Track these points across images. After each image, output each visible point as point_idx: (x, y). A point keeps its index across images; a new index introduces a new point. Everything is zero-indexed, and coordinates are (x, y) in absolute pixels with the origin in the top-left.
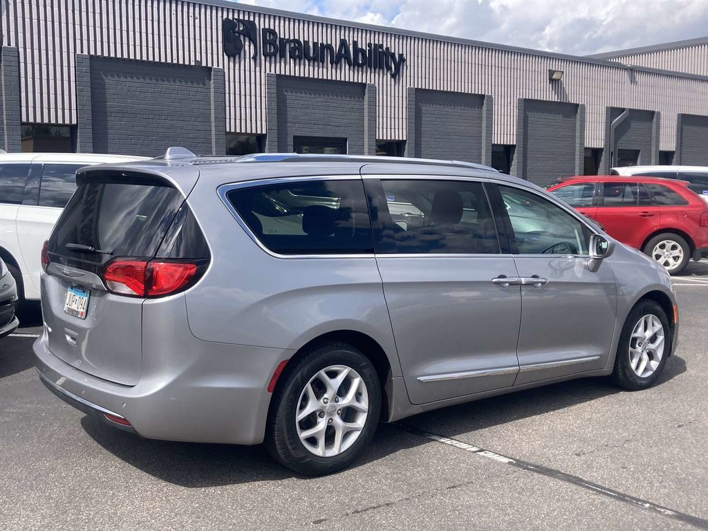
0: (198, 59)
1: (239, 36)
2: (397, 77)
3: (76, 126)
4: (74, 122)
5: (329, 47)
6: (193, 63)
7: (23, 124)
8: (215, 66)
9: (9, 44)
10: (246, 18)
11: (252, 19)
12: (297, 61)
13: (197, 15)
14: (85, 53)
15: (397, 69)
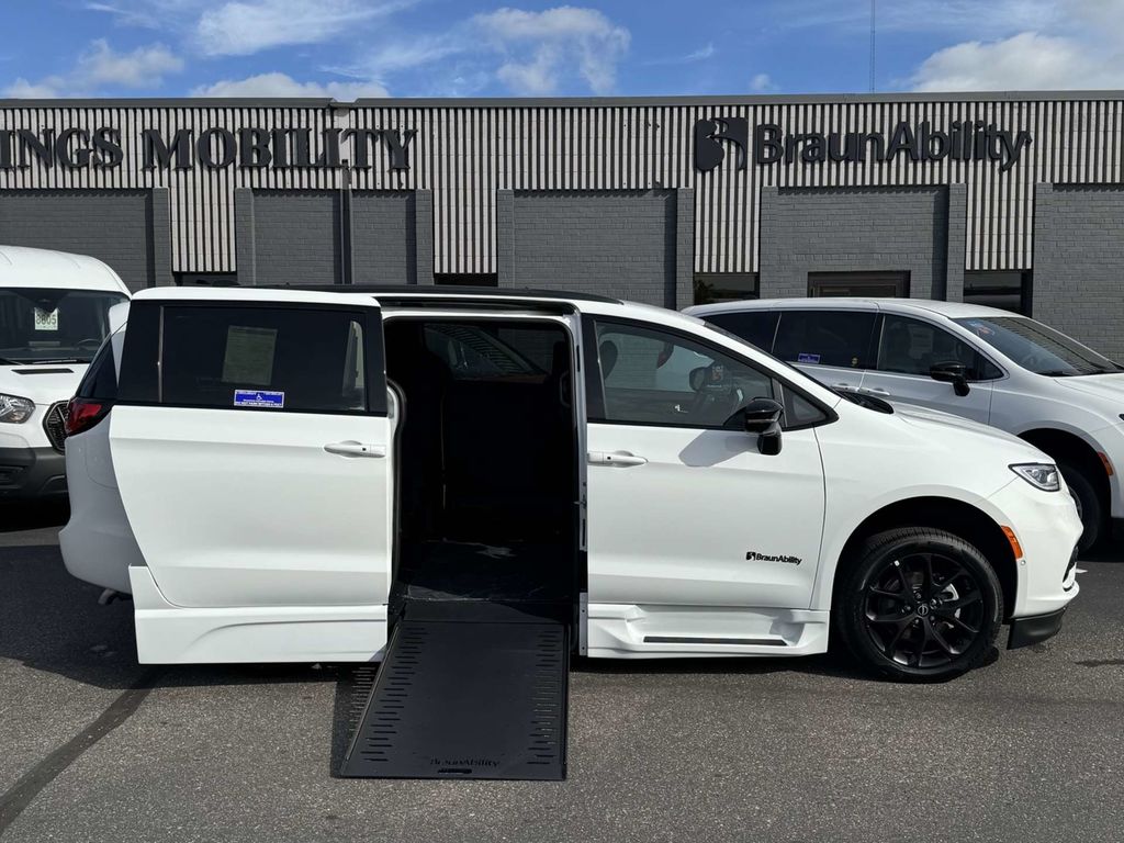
0: (658, 180)
1: (721, 142)
2: (1014, 168)
3: (496, 274)
4: (494, 271)
5: (876, 138)
6: (650, 186)
7: (435, 275)
8: (683, 185)
9: (424, 187)
10: (734, 115)
11: (742, 115)
12: (817, 166)
13: (659, 123)
14: (510, 187)
15: (1014, 157)
